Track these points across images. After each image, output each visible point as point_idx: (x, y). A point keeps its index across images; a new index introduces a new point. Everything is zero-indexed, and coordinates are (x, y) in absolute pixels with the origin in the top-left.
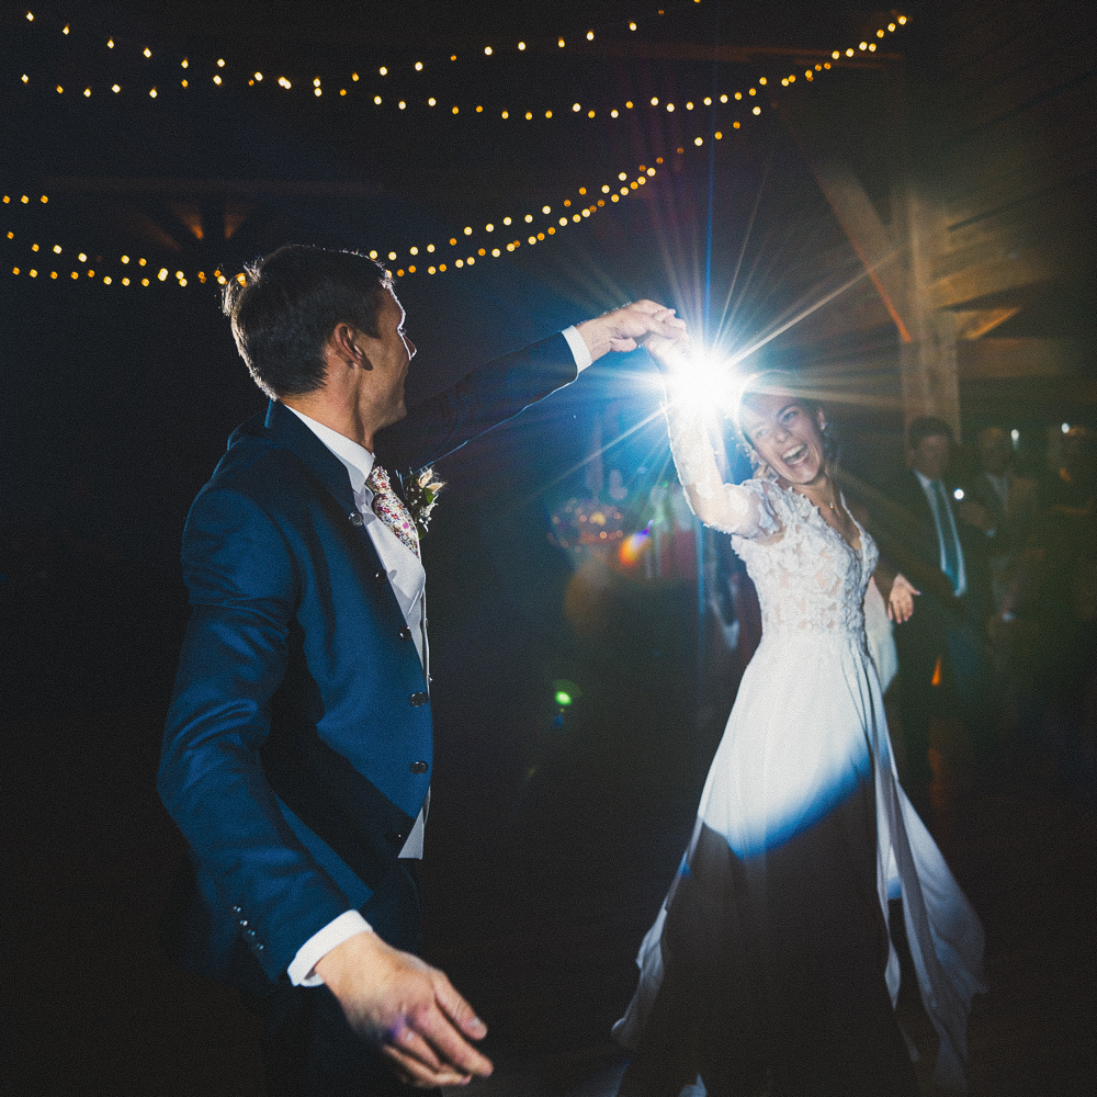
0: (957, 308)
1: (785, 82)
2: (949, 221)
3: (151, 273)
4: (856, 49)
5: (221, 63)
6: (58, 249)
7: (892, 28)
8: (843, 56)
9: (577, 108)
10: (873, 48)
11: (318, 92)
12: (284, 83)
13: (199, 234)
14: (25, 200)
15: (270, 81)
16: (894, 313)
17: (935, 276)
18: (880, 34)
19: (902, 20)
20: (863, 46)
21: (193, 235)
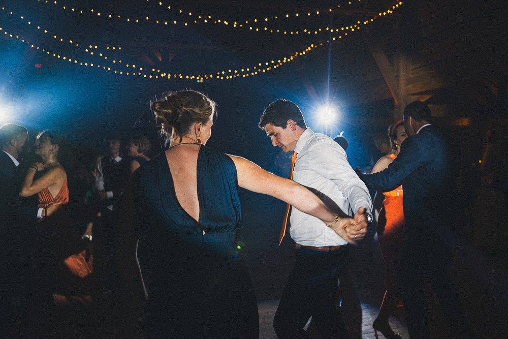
0: (413, 94)
1: (365, 23)
2: (412, 67)
3: (159, 74)
4: (386, 12)
5: (210, 17)
6: (134, 66)
7: (397, 5)
8: (382, 15)
9: (305, 31)
10: (391, 12)
11: (235, 26)
12: (226, 23)
13: (160, 60)
14: (114, 48)
15: (222, 22)
16: (394, 96)
17: (407, 84)
18: (394, 7)
19: (400, 3)
20: (388, 12)
21: (158, 60)
